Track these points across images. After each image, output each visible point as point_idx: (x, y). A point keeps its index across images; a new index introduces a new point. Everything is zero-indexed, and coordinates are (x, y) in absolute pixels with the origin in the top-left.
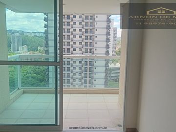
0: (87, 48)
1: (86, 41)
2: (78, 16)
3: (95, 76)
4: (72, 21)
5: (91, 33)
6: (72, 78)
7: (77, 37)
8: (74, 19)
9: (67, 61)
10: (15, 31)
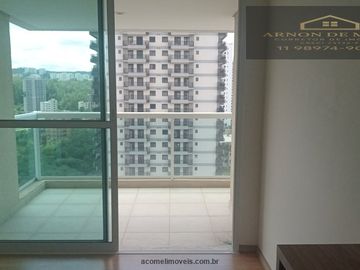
0: (178, 102)
1: (177, 88)
2: (159, 39)
3: (195, 161)
4: (148, 47)
5: (186, 71)
6: (149, 165)
7: (159, 81)
8: (151, 44)
9: (139, 130)
10: (32, 71)
